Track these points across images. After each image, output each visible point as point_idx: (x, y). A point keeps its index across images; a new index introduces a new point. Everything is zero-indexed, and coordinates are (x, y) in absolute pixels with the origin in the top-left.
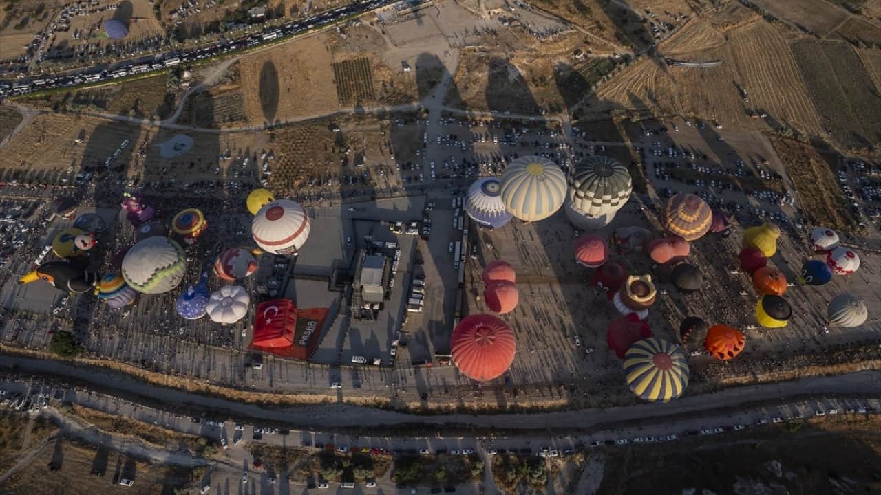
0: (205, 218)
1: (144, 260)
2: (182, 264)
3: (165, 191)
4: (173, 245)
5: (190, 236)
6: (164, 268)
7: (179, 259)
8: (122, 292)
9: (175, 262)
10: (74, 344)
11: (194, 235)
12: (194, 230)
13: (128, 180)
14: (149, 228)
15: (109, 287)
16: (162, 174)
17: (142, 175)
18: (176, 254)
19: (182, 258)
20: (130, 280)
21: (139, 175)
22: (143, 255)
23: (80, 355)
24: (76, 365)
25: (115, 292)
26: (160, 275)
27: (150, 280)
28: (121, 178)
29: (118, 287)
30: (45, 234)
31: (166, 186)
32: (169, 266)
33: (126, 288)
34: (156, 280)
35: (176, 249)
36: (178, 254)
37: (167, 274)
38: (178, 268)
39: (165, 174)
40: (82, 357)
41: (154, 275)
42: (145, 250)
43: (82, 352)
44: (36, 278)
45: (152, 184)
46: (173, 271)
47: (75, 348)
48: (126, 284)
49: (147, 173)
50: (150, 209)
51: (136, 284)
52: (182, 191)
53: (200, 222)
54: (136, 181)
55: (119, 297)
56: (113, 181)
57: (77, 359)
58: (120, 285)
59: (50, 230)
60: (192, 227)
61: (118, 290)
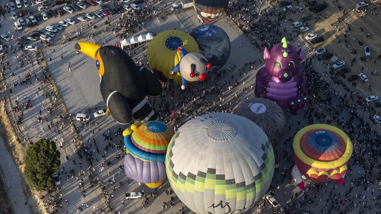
0: (349, 164)
1: (211, 143)
2: (250, 196)
3: (339, 82)
4: (264, 157)
5: (304, 168)
6: (221, 177)
7: (254, 185)
8: (151, 160)
9: (243, 184)
10: (50, 172)
11: (310, 172)
12: (316, 164)
13: (312, 29)
14: (263, 109)
15: (145, 139)
16: (358, 56)
17: (334, 37)
18: (255, 174)
19: (258, 187)
20: (171, 154)
21: (329, 35)
22: (216, 135)
23: (45, 193)
24: (30, 201)
25: (143, 152)
26: (209, 183)
27: (192, 176)
28: (305, 21)
29: (152, 148)
30: (163, 18)
31: (347, 75)
32: (231, 182)
33: (159, 159)
34: (198, 186)
35: (263, 166)
36: (259, 176)
37: (219, 189)
38: (239, 196)
39: (363, 59)
40: (43, 197)
41: (202, 175)
42: (225, 129)
43: (50, 192)
44: (93, 55)
45: (334, 59)
46: (229, 194)
47: (46, 180)
48: (163, 154)
49: (344, 39)
50: (292, 87)
51: (172, 165)
52: (361, 100)
53: (336, 164)
54: (320, 39)
55: (142, 163)
56: (293, 16)
57: (37, 195)
58: (158, 148)
59: (174, 18)
60: (317, 159)
61: (149, 153)
